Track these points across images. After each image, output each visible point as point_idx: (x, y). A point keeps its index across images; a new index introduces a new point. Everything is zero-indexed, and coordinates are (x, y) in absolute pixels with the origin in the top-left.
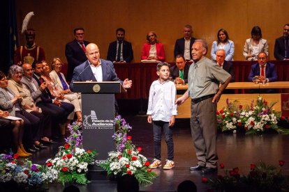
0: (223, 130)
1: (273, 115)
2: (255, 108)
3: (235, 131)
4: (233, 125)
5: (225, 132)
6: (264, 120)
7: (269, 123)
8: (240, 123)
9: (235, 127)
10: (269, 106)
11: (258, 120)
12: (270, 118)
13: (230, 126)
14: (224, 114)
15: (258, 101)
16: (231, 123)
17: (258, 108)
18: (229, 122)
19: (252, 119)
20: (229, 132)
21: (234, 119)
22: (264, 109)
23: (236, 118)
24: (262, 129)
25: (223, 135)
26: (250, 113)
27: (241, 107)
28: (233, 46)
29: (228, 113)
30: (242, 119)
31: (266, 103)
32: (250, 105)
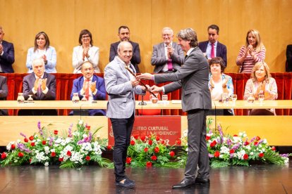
0: (32, 162)
1: (96, 144)
2: (74, 134)
3: (47, 164)
4: (45, 155)
5: (33, 164)
6: (85, 150)
7: (90, 153)
8: (53, 153)
9: (47, 158)
10: (92, 131)
11: (77, 149)
12: (93, 147)
13: (40, 157)
14: (34, 141)
15: (78, 126)
16: (43, 153)
17: (79, 134)
18: (40, 151)
19: (69, 148)
20: (40, 165)
21: (47, 148)
22: (85, 136)
23: (49, 146)
24: (81, 161)
25: (31, 168)
26: (68, 140)
27: (56, 132)
28: (55, 53)
29: (39, 140)
30: (56, 148)
31: (89, 128)
32: (68, 130)
